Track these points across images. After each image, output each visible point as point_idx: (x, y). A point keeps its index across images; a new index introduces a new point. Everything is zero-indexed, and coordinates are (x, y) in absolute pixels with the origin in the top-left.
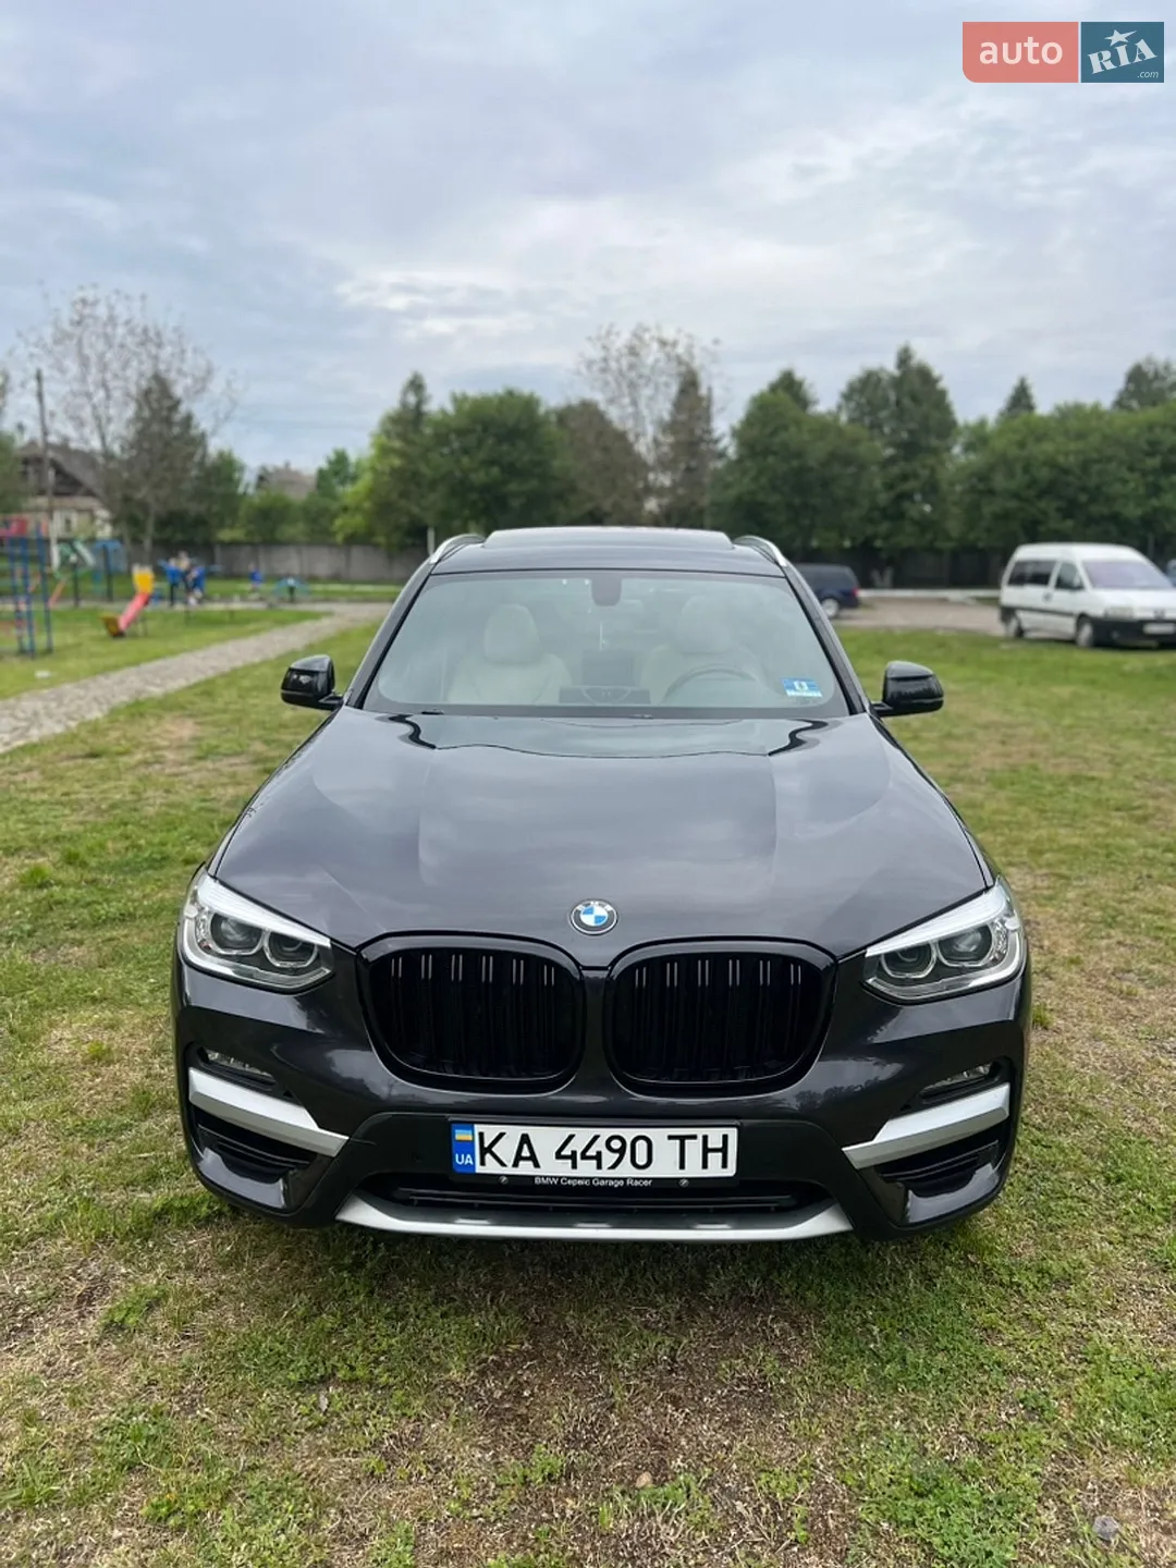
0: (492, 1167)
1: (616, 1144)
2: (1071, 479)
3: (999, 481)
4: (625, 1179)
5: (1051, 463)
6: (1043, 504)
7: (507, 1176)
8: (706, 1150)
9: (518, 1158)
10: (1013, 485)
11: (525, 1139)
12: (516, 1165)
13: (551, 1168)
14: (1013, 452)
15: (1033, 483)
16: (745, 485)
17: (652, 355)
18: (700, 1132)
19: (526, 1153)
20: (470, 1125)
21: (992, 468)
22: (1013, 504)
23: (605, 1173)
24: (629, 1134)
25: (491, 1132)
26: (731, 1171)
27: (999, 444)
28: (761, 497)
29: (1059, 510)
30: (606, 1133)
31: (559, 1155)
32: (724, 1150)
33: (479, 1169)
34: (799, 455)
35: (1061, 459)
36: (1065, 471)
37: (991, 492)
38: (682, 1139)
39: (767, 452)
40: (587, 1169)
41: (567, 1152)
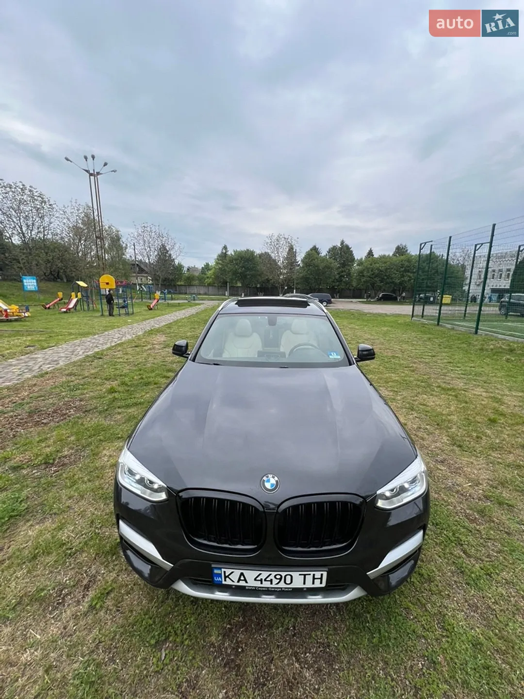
0: (228, 582)
1: (278, 577)
2: (383, 273)
4: (281, 588)
7: (235, 585)
8: (314, 578)
9: (239, 580)
10: (369, 274)
11: (242, 574)
12: (238, 582)
13: (252, 583)
14: (369, 266)
15: (374, 274)
16: (304, 273)
17: (282, 241)
18: (312, 573)
19: (242, 578)
20: (220, 568)
21: (364, 270)
23: (273, 586)
24: (283, 574)
25: (228, 572)
26: (323, 585)
27: (365, 264)
30: (274, 574)
31: (255, 580)
32: (321, 579)
33: (224, 582)
34: (317, 266)
35: (380, 268)
38: (305, 575)
39: (309, 265)
40: (266, 584)
41: (259, 578)
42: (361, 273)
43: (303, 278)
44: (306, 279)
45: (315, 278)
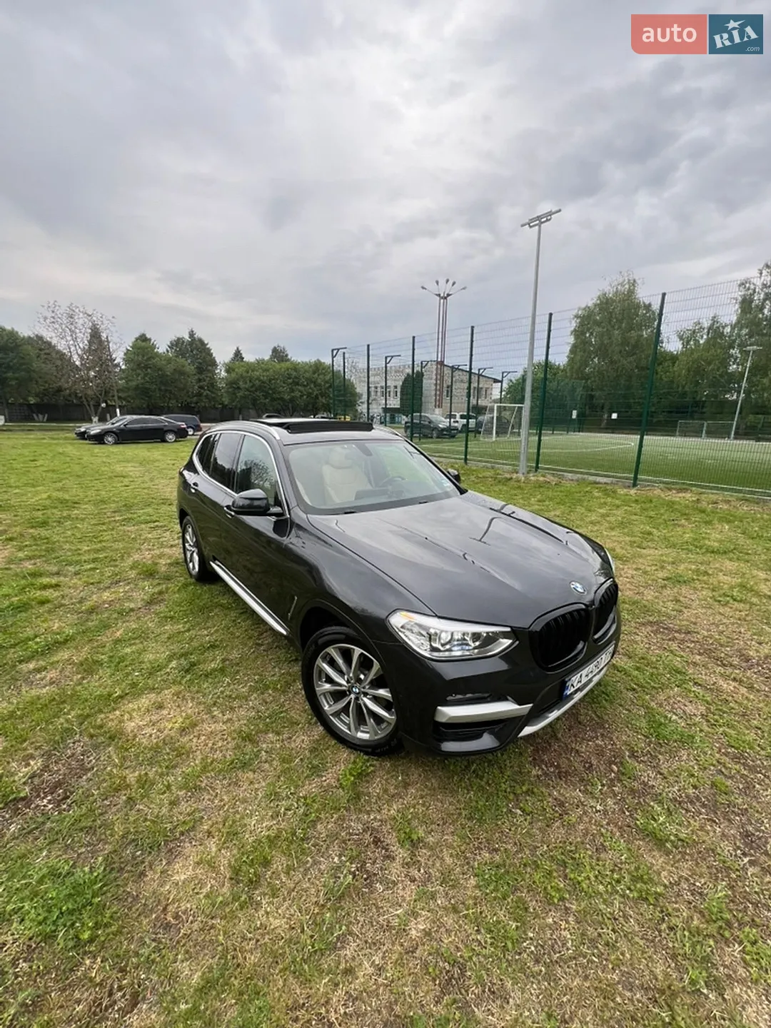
0: (571, 690)
3: (241, 385)
5: (258, 379)
6: (258, 393)
7: (575, 690)
11: (582, 676)
12: (577, 685)
13: (583, 681)
14: (244, 374)
15: (254, 385)
16: (139, 380)
17: (81, 320)
19: (579, 680)
20: (570, 679)
21: (238, 380)
24: (600, 660)
25: (574, 678)
27: (240, 371)
28: (147, 386)
30: (597, 662)
31: (585, 676)
33: (569, 693)
34: (159, 369)
35: (262, 378)
36: (263, 382)
37: (239, 388)
38: (607, 654)
39: (146, 367)
42: (233, 385)
43: (137, 388)
44: (143, 391)
45: (160, 390)
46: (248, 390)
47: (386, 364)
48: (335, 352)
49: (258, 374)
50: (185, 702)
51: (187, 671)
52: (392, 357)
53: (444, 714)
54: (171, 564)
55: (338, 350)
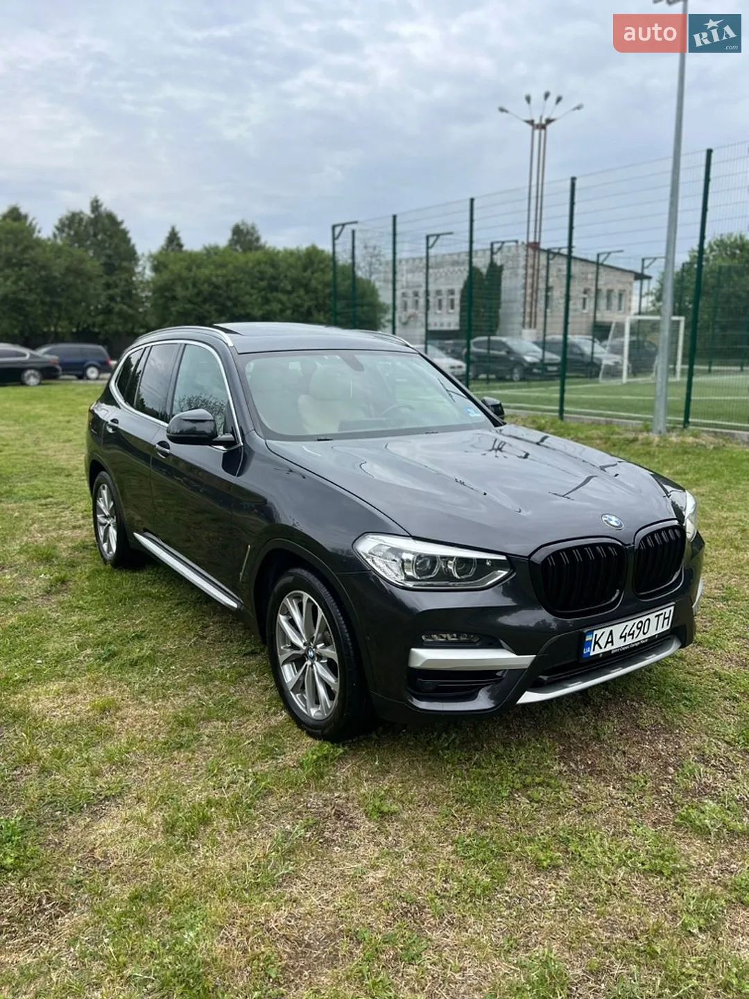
0: (598, 651)
1: (639, 625)
2: (221, 292)
3: (180, 292)
4: (640, 641)
5: (208, 281)
6: (207, 306)
7: (603, 653)
8: (665, 619)
9: (607, 642)
10: (188, 294)
11: (611, 633)
12: (606, 647)
13: (619, 644)
14: (185, 274)
15: (199, 293)
16: (8, 287)
18: (664, 611)
19: (610, 639)
20: (591, 632)
21: (173, 283)
22: (189, 306)
23: (634, 640)
24: (643, 619)
25: (598, 633)
26: (670, 626)
27: (175, 268)
28: (21, 295)
29: (216, 310)
30: (637, 621)
31: (621, 637)
32: (668, 618)
33: (592, 654)
35: (214, 279)
36: (217, 287)
37: (174, 298)
38: (658, 616)
39: (21, 264)
40: (629, 640)
41: (624, 634)
42: (165, 291)
43: (3, 299)
44: (14, 305)
45: (43, 302)
46: (190, 302)
47: (428, 248)
48: (338, 230)
49: (207, 272)
50: (104, 690)
51: (106, 660)
52: (438, 236)
53: (418, 657)
54: (75, 548)
55: (344, 225)
